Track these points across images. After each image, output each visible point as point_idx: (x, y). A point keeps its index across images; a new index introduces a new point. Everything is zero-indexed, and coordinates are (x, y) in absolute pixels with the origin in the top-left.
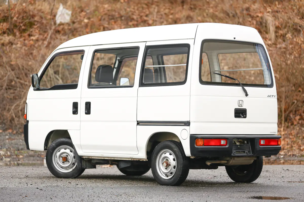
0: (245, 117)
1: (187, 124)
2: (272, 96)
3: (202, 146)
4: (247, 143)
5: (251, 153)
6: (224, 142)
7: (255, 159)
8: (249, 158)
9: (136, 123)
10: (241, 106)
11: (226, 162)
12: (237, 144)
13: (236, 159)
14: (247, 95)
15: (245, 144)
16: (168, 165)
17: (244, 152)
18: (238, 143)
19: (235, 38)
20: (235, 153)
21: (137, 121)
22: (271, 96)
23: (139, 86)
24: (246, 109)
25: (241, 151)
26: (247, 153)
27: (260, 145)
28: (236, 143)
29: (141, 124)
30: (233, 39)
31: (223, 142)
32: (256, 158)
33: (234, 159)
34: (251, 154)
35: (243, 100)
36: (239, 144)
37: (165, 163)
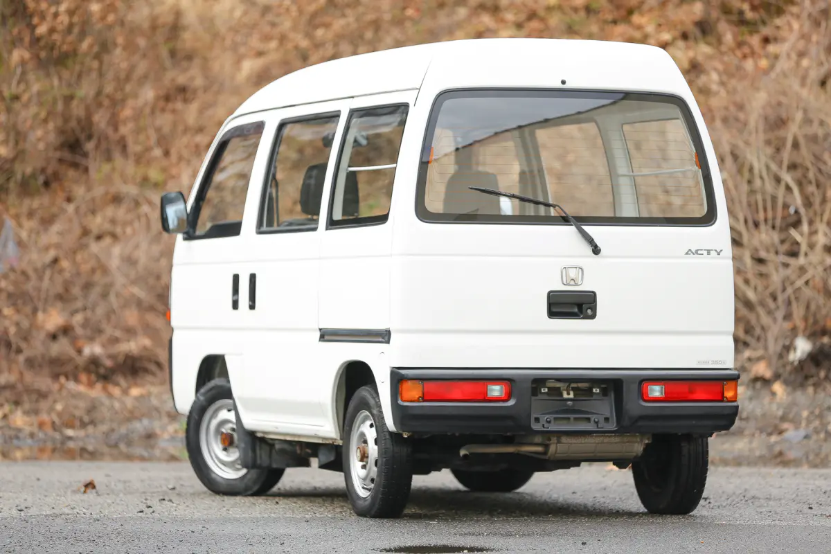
0: (593, 317)
1: (383, 336)
2: (705, 253)
3: (418, 401)
4: (605, 392)
5: (615, 425)
6: (501, 391)
7: (647, 442)
8: (617, 440)
9: (318, 334)
10: (572, 283)
11: (540, 449)
12: (565, 396)
13: (564, 439)
14: (596, 250)
15: (594, 397)
16: (364, 457)
17: (588, 420)
18: (568, 394)
19: (563, 82)
20: (549, 422)
21: (320, 330)
22: (699, 252)
23: (327, 229)
24: (594, 292)
25: (575, 419)
26: (597, 423)
27: (645, 401)
28: (561, 395)
29: (326, 338)
30: (559, 85)
31: (496, 390)
32: (648, 439)
33: (559, 442)
34: (612, 426)
35: (583, 267)
36: (572, 396)
37: (359, 450)
